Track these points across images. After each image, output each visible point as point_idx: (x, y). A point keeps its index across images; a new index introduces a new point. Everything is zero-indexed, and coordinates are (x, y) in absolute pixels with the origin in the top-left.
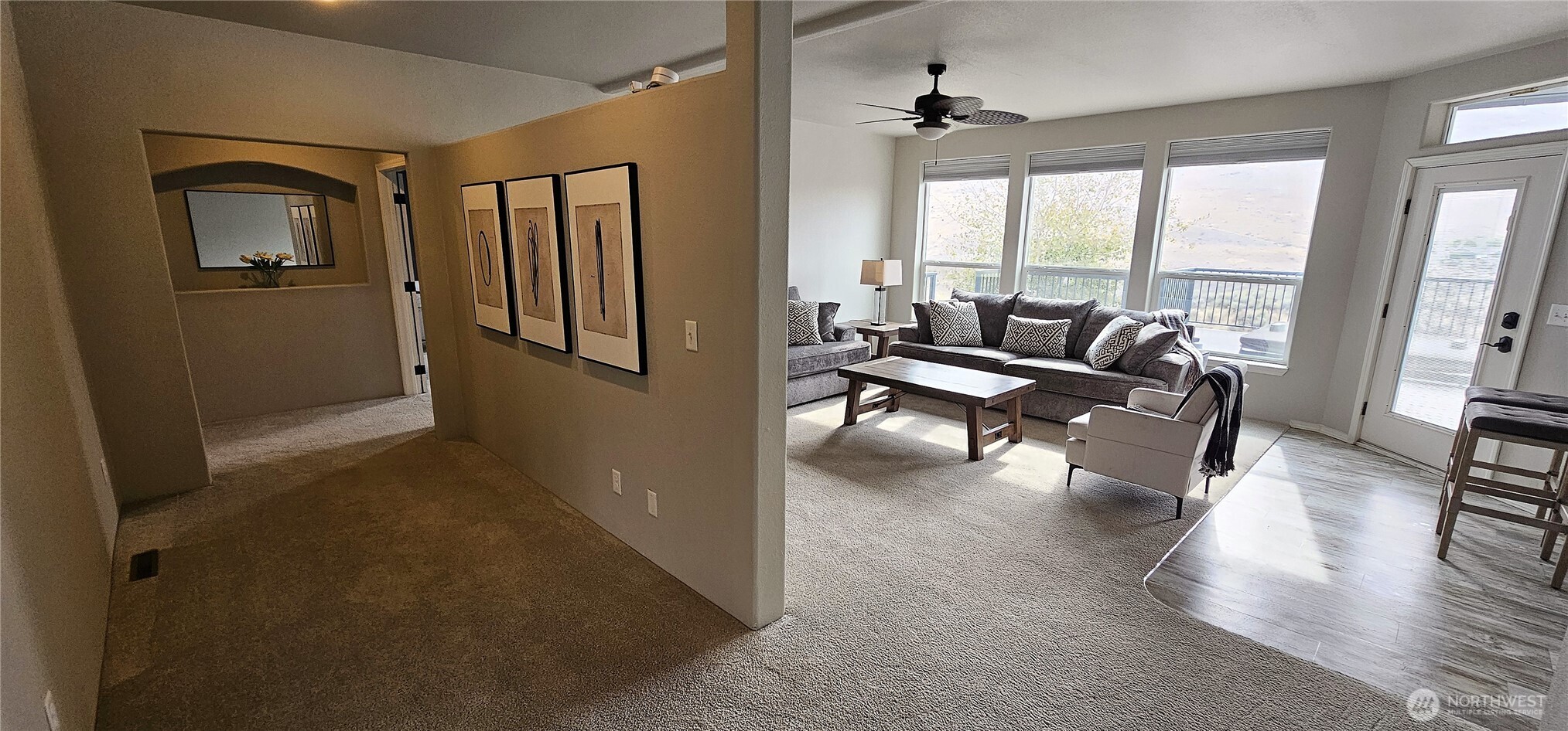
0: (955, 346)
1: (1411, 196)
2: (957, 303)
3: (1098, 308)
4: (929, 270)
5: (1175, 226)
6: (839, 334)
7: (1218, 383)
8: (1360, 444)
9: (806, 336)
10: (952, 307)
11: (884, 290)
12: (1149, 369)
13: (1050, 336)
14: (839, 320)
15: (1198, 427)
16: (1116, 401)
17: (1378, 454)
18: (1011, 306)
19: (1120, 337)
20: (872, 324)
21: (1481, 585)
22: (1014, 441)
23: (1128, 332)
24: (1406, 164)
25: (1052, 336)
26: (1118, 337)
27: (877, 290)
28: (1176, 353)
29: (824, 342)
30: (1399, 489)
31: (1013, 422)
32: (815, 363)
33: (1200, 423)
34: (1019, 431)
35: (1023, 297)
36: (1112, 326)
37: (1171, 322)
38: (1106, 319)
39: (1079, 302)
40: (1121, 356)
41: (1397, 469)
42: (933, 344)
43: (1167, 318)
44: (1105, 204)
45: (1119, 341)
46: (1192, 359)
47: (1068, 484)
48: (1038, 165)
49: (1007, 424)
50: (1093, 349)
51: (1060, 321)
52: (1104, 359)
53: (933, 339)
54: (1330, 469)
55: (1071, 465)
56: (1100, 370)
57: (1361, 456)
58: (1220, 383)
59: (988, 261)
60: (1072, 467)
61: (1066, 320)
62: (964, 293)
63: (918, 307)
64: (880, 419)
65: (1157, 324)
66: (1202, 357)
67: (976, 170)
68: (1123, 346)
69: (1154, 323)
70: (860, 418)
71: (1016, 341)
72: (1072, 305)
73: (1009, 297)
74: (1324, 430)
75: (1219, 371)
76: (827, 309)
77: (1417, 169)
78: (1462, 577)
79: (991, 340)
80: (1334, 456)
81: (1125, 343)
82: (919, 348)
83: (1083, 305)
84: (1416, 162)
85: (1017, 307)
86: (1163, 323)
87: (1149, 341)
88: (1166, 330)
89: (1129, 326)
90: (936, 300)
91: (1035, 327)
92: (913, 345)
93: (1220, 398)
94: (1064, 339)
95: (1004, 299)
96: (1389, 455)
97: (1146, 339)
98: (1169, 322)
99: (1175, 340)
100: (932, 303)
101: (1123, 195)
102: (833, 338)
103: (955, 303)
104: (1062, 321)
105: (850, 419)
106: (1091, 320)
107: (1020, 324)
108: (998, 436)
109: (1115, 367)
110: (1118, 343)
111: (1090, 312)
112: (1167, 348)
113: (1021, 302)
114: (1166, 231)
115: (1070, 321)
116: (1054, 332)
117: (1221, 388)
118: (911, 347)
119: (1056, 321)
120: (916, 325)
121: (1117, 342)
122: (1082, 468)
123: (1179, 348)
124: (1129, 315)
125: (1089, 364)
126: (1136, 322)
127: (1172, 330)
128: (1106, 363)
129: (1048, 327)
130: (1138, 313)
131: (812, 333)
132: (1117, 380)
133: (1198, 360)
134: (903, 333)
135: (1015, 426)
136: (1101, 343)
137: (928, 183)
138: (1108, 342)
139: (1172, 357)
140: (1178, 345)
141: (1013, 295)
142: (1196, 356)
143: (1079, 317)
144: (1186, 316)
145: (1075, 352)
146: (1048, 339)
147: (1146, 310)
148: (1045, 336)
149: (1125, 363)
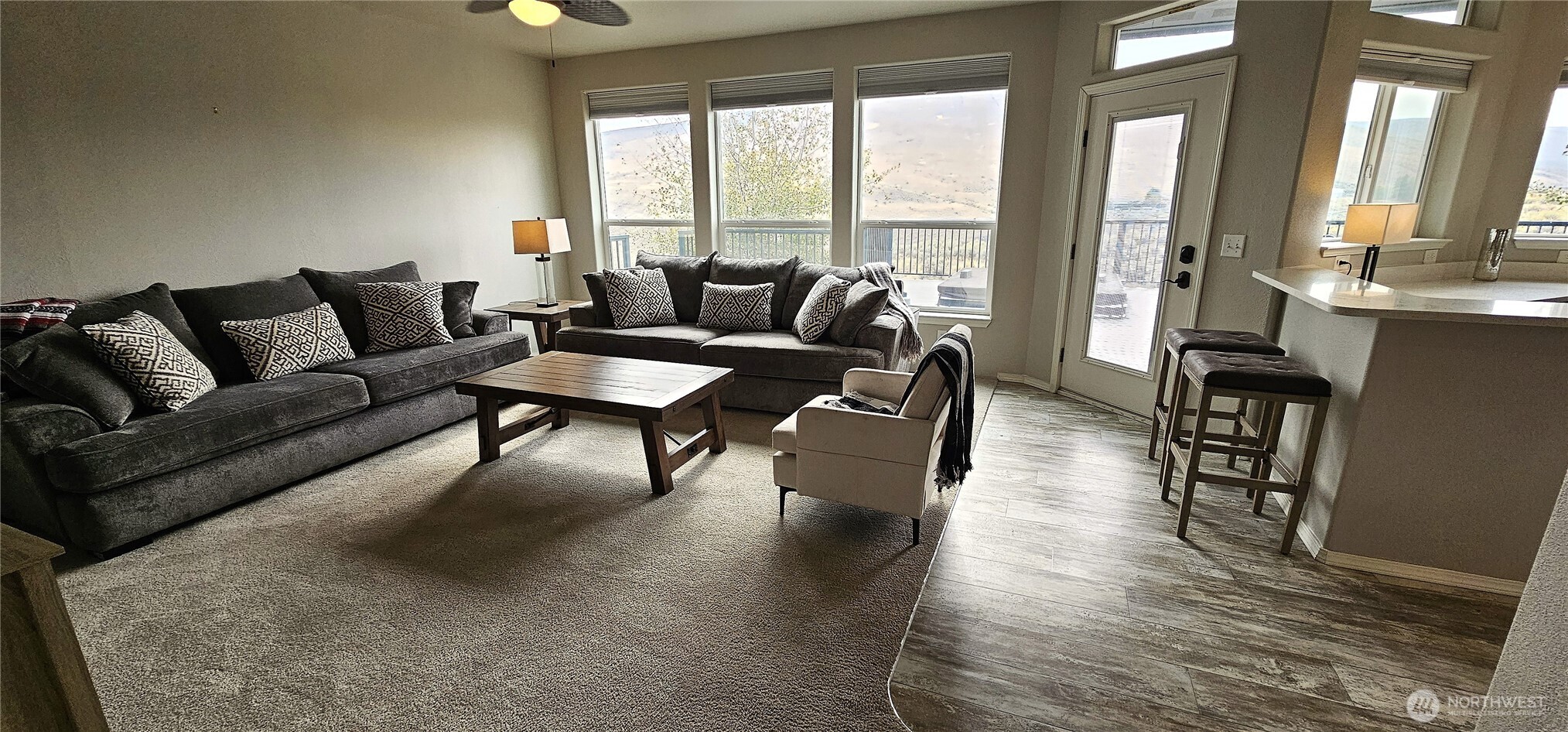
0: (641, 327)
1: (1088, 127)
2: (642, 271)
3: (801, 267)
4: (614, 231)
5: (871, 177)
6: (481, 325)
7: (947, 363)
8: (1062, 392)
9: (423, 333)
10: (633, 276)
11: (548, 259)
12: (861, 337)
13: (752, 304)
14: (481, 304)
15: (928, 424)
16: (831, 380)
17: (1078, 402)
18: (709, 270)
19: (827, 300)
20: (539, 306)
21: (1231, 571)
22: (716, 451)
23: (835, 294)
24: (1081, 91)
25: (755, 305)
26: (825, 302)
27: (538, 259)
28: (888, 314)
29: (455, 338)
30: (1109, 443)
31: (712, 426)
32: (436, 375)
33: (931, 418)
34: (720, 437)
35: (719, 259)
36: (818, 287)
37: (878, 276)
38: (812, 279)
39: (779, 261)
40: (832, 323)
41: (1101, 417)
42: (613, 327)
43: (873, 272)
44: (804, 155)
45: (827, 306)
46: (904, 320)
47: (782, 513)
48: (723, 96)
49: (704, 432)
50: (800, 319)
51: (762, 286)
52: (813, 329)
53: (613, 320)
54: (1046, 429)
55: (782, 488)
56: (809, 343)
57: (1064, 407)
58: (946, 361)
59: (678, 216)
60: (784, 491)
61: (768, 284)
62: (649, 259)
63: (592, 281)
64: (538, 443)
65: (864, 283)
66: (913, 315)
67: (648, 103)
68: (833, 311)
69: (863, 281)
70: (504, 448)
71: (715, 314)
72: (773, 265)
73: (702, 259)
74: (1028, 381)
75: (946, 346)
76: (457, 293)
77: (1091, 97)
78: (1209, 563)
79: (686, 316)
80: (1044, 411)
81: (834, 308)
82: (595, 334)
83: (785, 264)
84: (1090, 90)
85: (714, 272)
86: (871, 280)
87: (859, 303)
88: (876, 289)
89: (836, 287)
90: (614, 269)
91: (734, 296)
92: (587, 330)
93: (951, 384)
94: (768, 307)
95: (697, 262)
96: (1088, 401)
97: (855, 301)
98: (876, 278)
99: (885, 299)
100: (606, 273)
101: (820, 144)
102: (471, 330)
103: (637, 272)
104: (765, 285)
105: (489, 451)
106: (796, 280)
107: (716, 294)
108: (692, 450)
109: (824, 338)
110: (826, 309)
111: (794, 270)
112: (879, 310)
113: (717, 265)
114: (863, 182)
115: (772, 285)
116: (756, 299)
117: (952, 369)
118: (584, 333)
119: (757, 286)
120: (591, 303)
121: (824, 307)
122: (795, 490)
123: (890, 309)
124: (834, 273)
125: (796, 335)
126: (842, 281)
127: (882, 288)
128: (815, 334)
129: (748, 294)
130: (845, 271)
131: (433, 329)
132: (829, 355)
133: (911, 320)
134: (575, 315)
135: (715, 432)
136: (809, 310)
137: (596, 120)
138: (817, 308)
139: (884, 320)
140: (890, 305)
141: (707, 258)
142: (908, 316)
143: (782, 278)
144: (893, 269)
145: (782, 324)
146: (749, 308)
147: (852, 266)
148: (746, 305)
149: (836, 332)
